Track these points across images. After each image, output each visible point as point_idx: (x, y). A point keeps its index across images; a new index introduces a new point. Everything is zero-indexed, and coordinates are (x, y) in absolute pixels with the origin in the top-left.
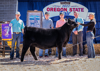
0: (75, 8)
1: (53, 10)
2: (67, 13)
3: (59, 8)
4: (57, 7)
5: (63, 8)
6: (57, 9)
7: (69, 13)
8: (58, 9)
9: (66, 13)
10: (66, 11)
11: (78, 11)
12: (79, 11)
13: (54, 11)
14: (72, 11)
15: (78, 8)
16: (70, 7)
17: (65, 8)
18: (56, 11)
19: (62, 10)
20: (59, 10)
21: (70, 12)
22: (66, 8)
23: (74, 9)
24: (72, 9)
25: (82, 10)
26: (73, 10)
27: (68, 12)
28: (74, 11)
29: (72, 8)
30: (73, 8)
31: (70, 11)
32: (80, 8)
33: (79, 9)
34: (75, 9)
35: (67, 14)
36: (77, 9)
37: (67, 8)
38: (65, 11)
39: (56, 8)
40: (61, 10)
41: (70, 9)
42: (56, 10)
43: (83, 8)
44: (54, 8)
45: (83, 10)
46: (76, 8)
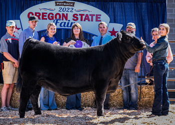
0: (84, 15)
1: (41, 17)
2: (68, 23)
3: (53, 14)
4: (48, 12)
5: (61, 13)
6: (47, 15)
7: (72, 23)
8: (51, 15)
9: (65, 23)
10: (66, 20)
11: (89, 20)
12: (92, 20)
13: (43, 19)
14: (77, 19)
15: (89, 14)
16: (75, 12)
17: (63, 14)
18: (46, 19)
19: (58, 16)
20: (51, 17)
21: (74, 21)
22: (65, 13)
23: (82, 15)
24: (77, 15)
25: (97, 18)
26: (79, 17)
27: (69, 21)
28: (82, 20)
29: (78, 13)
30: (80, 15)
31: (73, 19)
32: (94, 15)
33: (92, 15)
34: (84, 17)
35: (67, 26)
36: (87, 15)
37: (67, 14)
38: (64, 20)
39: (46, 13)
40: (56, 18)
41: (74, 16)
42: (47, 17)
43: (100, 15)
44: (43, 13)
45: (100, 18)
46: (85, 13)
